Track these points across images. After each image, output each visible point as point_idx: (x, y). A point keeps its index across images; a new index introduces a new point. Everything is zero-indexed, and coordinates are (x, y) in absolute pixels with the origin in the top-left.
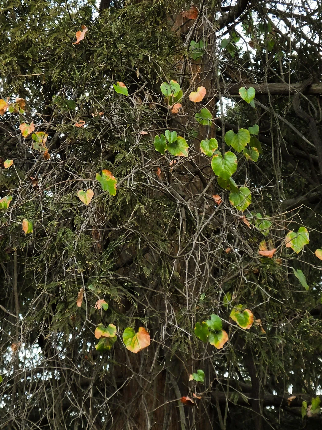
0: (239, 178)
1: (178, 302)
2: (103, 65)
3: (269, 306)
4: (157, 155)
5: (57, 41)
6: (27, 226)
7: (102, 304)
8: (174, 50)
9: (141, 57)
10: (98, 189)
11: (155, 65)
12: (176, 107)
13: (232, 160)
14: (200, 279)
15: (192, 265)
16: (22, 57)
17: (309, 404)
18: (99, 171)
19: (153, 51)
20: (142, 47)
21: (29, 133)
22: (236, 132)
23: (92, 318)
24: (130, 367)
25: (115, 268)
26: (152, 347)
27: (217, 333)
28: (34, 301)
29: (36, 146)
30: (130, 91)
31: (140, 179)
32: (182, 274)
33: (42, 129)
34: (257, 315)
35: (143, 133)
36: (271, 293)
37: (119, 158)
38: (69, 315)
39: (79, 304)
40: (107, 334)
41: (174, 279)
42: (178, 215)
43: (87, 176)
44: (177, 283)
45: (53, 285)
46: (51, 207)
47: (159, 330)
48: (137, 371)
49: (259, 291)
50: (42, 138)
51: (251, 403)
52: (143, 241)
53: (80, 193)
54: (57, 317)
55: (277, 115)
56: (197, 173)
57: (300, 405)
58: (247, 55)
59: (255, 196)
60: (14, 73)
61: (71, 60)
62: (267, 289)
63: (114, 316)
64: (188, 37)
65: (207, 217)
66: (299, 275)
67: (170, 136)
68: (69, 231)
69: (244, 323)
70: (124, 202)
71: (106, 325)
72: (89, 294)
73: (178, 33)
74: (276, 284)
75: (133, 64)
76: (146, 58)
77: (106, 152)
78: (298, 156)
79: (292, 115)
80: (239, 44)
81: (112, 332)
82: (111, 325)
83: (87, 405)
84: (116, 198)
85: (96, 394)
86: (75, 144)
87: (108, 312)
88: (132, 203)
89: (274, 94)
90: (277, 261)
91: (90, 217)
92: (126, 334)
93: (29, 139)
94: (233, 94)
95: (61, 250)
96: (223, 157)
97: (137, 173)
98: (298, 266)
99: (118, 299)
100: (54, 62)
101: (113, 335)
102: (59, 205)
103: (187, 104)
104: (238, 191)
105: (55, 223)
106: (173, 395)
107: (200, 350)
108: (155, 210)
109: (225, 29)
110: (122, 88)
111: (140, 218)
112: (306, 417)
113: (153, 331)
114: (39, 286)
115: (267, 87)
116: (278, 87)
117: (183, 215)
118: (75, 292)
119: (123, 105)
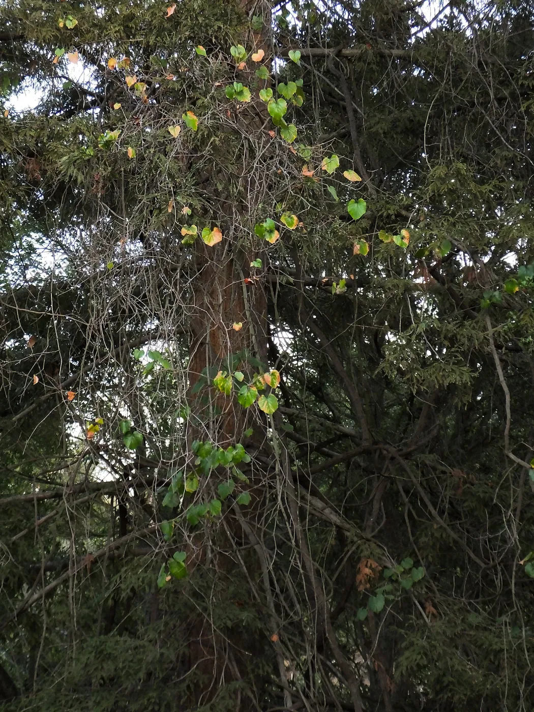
0: (288, 119)
1: (243, 209)
2: (187, 33)
3: (309, 212)
4: (228, 100)
5: (153, 14)
6: (131, 152)
7: (186, 211)
8: (240, 22)
9: (216, 27)
10: (184, 126)
11: (226, 33)
12: (242, 65)
13: (283, 105)
14: (259, 192)
15: (253, 182)
16: (127, 26)
17: (337, 284)
18: (185, 112)
19: (225, 23)
20: (217, 20)
21: (133, 83)
22: (286, 84)
23: (179, 221)
24: (207, 257)
25: (196, 184)
26: (223, 242)
27: (271, 232)
28: (136, 208)
29: (137, 93)
30: (208, 52)
31: (215, 119)
32: (246, 189)
33: (142, 81)
34: (300, 220)
35: (217, 84)
36: (310, 203)
37: (199, 102)
38: (163, 218)
39: (170, 211)
40: (190, 233)
41: (239, 192)
42: (243, 145)
43: (176, 116)
44: (242, 196)
45: (151, 196)
46: (148, 139)
47: (229, 229)
48: (212, 260)
49: (302, 201)
50: (142, 87)
51: (295, 284)
52: (217, 164)
53: (170, 129)
54: (153, 220)
55: (316, 72)
56: (257, 114)
57: (331, 285)
58: (294, 27)
59: (300, 132)
60: (121, 38)
61: (164, 29)
62: (308, 200)
63: (196, 219)
64: (251, 13)
65: (264, 147)
66: (332, 190)
67: (237, 86)
68: (162, 157)
69: (291, 225)
70: (203, 135)
71: (190, 225)
72: (177, 203)
73: (244, 10)
74: (314, 196)
75: (210, 33)
76: (220, 28)
77: (190, 98)
78: (332, 103)
79: (327, 72)
80: (288, 19)
81: (194, 230)
82: (193, 226)
83: (175, 285)
84: (197, 132)
85: (182, 276)
86: (168, 92)
87: (191, 216)
88: (209, 136)
89: (314, 56)
90: (315, 179)
91: (178, 146)
92: (205, 232)
93: (132, 88)
94: (284, 56)
95: (156, 170)
96: (277, 103)
97: (213, 114)
98: (331, 183)
99: (198, 207)
100: (151, 30)
101: (195, 233)
102: (155, 137)
103: (250, 63)
104: (287, 128)
105: (152, 150)
106: (239, 278)
107: (258, 244)
108: (226, 141)
109: (278, 7)
110: (202, 50)
111: (214, 147)
112: (335, 294)
113: (224, 230)
114: (140, 197)
115: (309, 51)
116: (317, 51)
117: (246, 146)
118: (167, 202)
119: (202, 63)
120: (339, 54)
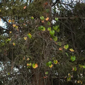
0: (55, 35)
1: (43, 59)
2: (29, 13)
3: (61, 60)
4: (39, 30)
6: (14, 44)
7: (28, 59)
8: (43, 10)
10: (28, 37)
11: (39, 13)
12: (43, 21)
13: (54, 31)
14: (47, 54)
15: (46, 51)
16: (14, 12)
17: (69, 79)
18: (28, 34)
19: (39, 11)
20: (37, 10)
21: (15, 26)
22: (55, 26)
23: (26, 62)
25: (31, 52)
26: (38, 67)
27: (50, 65)
28: (15, 58)
29: (16, 29)
31: (36, 35)
32: (44, 54)
34: (58, 62)
35: (37, 26)
36: (61, 57)
37: (32, 31)
38: (22, 61)
39: (24, 59)
40: (29, 65)
41: (42, 54)
42: (43, 42)
43: (26, 34)
44: (43, 56)
45: (19, 55)
46: (19, 40)
50: (17, 27)
51: (58, 79)
52: (36, 47)
53: (24, 38)
54: (20, 61)
55: (63, 23)
56: (47, 34)
57: (67, 79)
59: (58, 39)
61: (23, 12)
62: (60, 56)
63: (31, 61)
64: (46, 8)
65: (49, 43)
66: (67, 54)
67: (42, 27)
68: (22, 45)
69: (56, 63)
70: (33, 39)
71: (29, 63)
72: (26, 57)
74: (62, 55)
75: (35, 13)
76: (37, 12)
77: (30, 30)
78: (67, 31)
80: (56, 10)
81: (30, 64)
82: (30, 63)
83: (25, 78)
84: (31, 39)
86: (24, 29)
87: (30, 61)
90: (62, 51)
91: (26, 42)
94: (54, 19)
95: (21, 49)
96: (52, 31)
97: (35, 34)
98: (66, 52)
99: (32, 58)
100: (20, 13)
101: (31, 65)
102: (20, 40)
103: (45, 21)
104: (55, 38)
105: (20, 43)
107: (47, 68)
108: (39, 41)
109: (53, 7)
110: (33, 18)
111: (36, 43)
112: (68, 81)
113: (38, 64)
114: (16, 56)
115: (61, 18)
116: (63, 18)
117: (44, 42)
118: (23, 57)
119: (33, 21)
120: (69, 19)
